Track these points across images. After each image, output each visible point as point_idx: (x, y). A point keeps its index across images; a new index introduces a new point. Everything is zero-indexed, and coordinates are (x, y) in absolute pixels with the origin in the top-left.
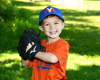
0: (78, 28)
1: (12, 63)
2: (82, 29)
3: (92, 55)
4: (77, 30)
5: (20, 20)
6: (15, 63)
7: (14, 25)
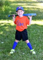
0: (31, 9)
1: (4, 24)
2: (33, 9)
3: (35, 20)
4: (31, 10)
5: (6, 6)
6: (5, 24)
7: (3, 8)
